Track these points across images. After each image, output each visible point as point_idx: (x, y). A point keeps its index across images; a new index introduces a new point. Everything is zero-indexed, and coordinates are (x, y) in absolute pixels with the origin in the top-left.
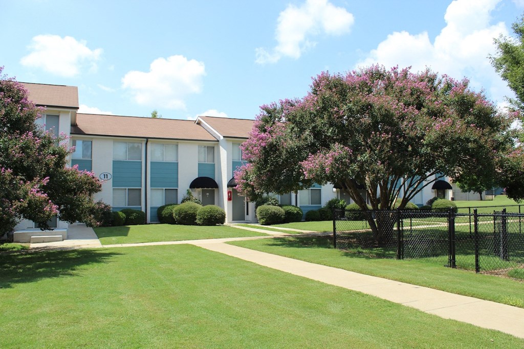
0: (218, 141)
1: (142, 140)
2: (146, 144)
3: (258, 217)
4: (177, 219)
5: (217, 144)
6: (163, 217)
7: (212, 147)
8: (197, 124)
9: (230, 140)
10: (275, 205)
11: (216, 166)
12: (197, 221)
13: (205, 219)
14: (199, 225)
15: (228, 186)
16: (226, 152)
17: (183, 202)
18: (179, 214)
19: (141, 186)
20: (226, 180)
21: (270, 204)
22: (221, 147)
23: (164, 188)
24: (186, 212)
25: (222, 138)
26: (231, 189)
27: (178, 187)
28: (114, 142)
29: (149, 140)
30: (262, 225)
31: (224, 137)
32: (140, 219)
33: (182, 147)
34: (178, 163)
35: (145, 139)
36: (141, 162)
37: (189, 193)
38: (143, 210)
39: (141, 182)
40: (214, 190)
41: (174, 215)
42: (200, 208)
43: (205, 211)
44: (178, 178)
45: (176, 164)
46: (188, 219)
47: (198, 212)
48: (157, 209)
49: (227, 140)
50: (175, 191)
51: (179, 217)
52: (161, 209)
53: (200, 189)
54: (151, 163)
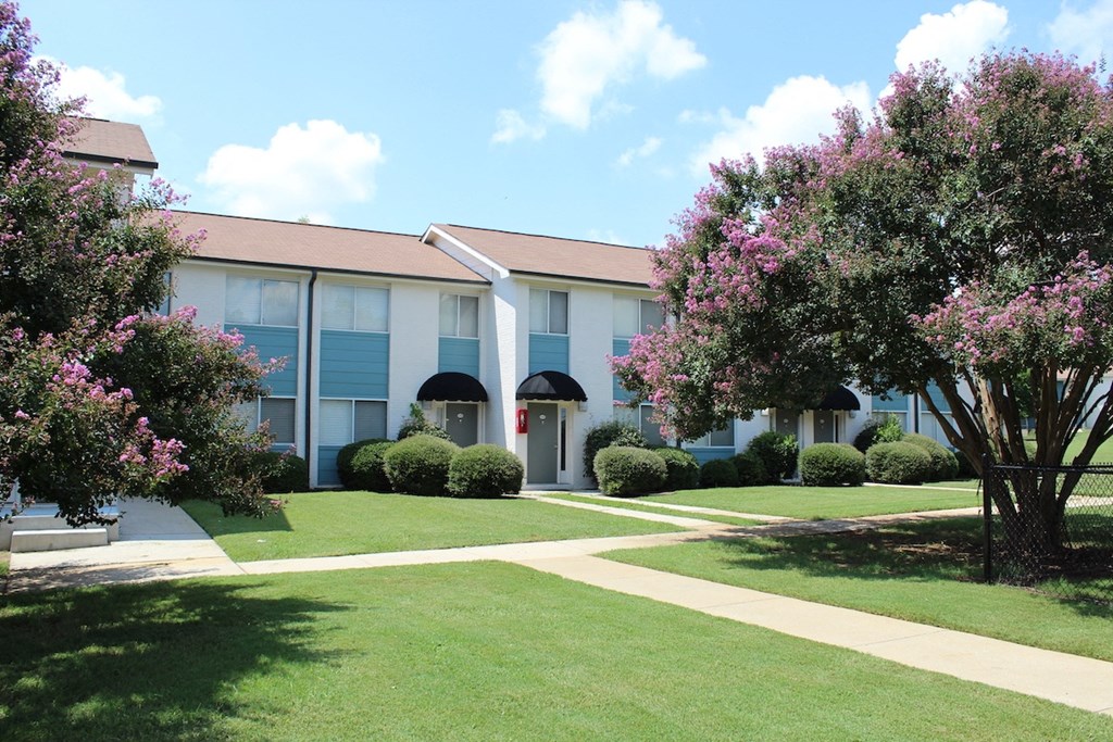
0: (490, 283)
1: (299, 276)
2: (311, 285)
3: (601, 475)
4: (395, 479)
5: (487, 291)
6: (351, 473)
7: (472, 298)
8: (426, 242)
9: (526, 281)
10: (638, 446)
11: (482, 346)
12: (449, 485)
13: (475, 481)
14: (458, 496)
15: (519, 396)
16: (514, 310)
17: (403, 435)
18: (403, 466)
19: (296, 393)
20: (514, 379)
21: (624, 444)
22: (496, 298)
23: (354, 399)
24: (420, 461)
25: (505, 274)
26: (525, 404)
27: (387, 396)
28: (228, 277)
29: (319, 273)
30: (611, 496)
31: (512, 271)
32: (295, 479)
33: (401, 296)
34: (388, 336)
35: (310, 272)
36: (297, 331)
37: (415, 412)
38: (301, 454)
39: (296, 382)
40: (476, 405)
41: (387, 469)
42: (456, 452)
43: (472, 460)
44: (387, 375)
45: (386, 338)
46: (425, 480)
47: (452, 463)
48: (336, 453)
49: (517, 280)
50: (379, 408)
51: (401, 473)
52: (347, 453)
53: (443, 404)
54: (323, 333)
